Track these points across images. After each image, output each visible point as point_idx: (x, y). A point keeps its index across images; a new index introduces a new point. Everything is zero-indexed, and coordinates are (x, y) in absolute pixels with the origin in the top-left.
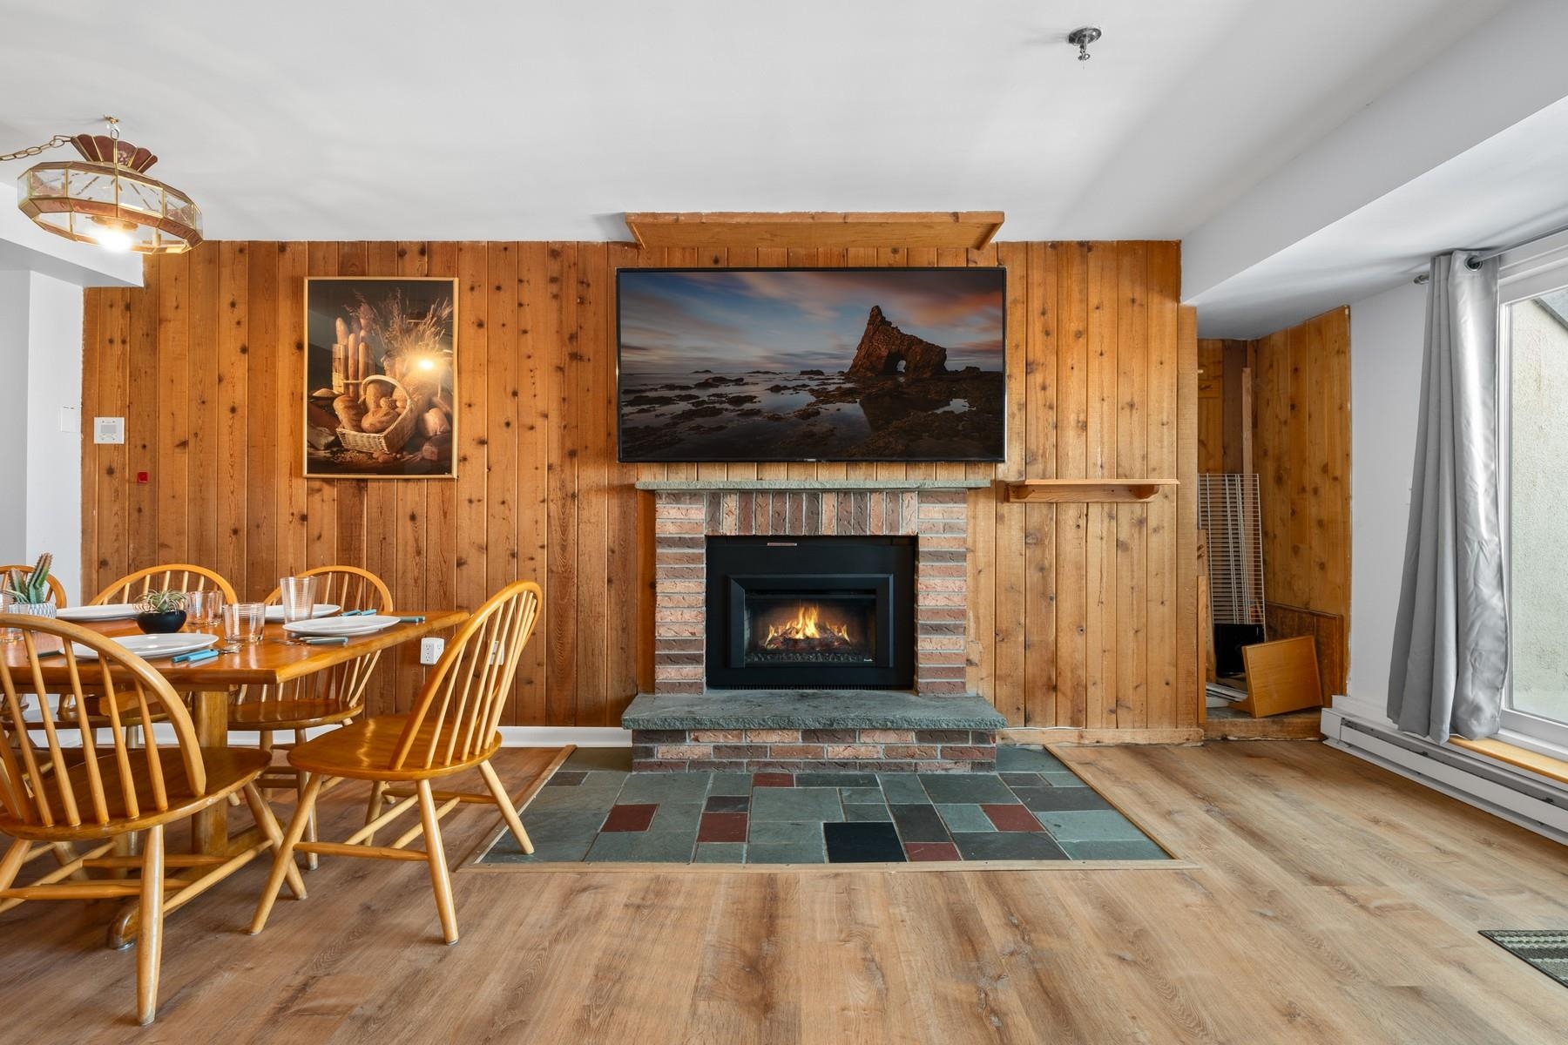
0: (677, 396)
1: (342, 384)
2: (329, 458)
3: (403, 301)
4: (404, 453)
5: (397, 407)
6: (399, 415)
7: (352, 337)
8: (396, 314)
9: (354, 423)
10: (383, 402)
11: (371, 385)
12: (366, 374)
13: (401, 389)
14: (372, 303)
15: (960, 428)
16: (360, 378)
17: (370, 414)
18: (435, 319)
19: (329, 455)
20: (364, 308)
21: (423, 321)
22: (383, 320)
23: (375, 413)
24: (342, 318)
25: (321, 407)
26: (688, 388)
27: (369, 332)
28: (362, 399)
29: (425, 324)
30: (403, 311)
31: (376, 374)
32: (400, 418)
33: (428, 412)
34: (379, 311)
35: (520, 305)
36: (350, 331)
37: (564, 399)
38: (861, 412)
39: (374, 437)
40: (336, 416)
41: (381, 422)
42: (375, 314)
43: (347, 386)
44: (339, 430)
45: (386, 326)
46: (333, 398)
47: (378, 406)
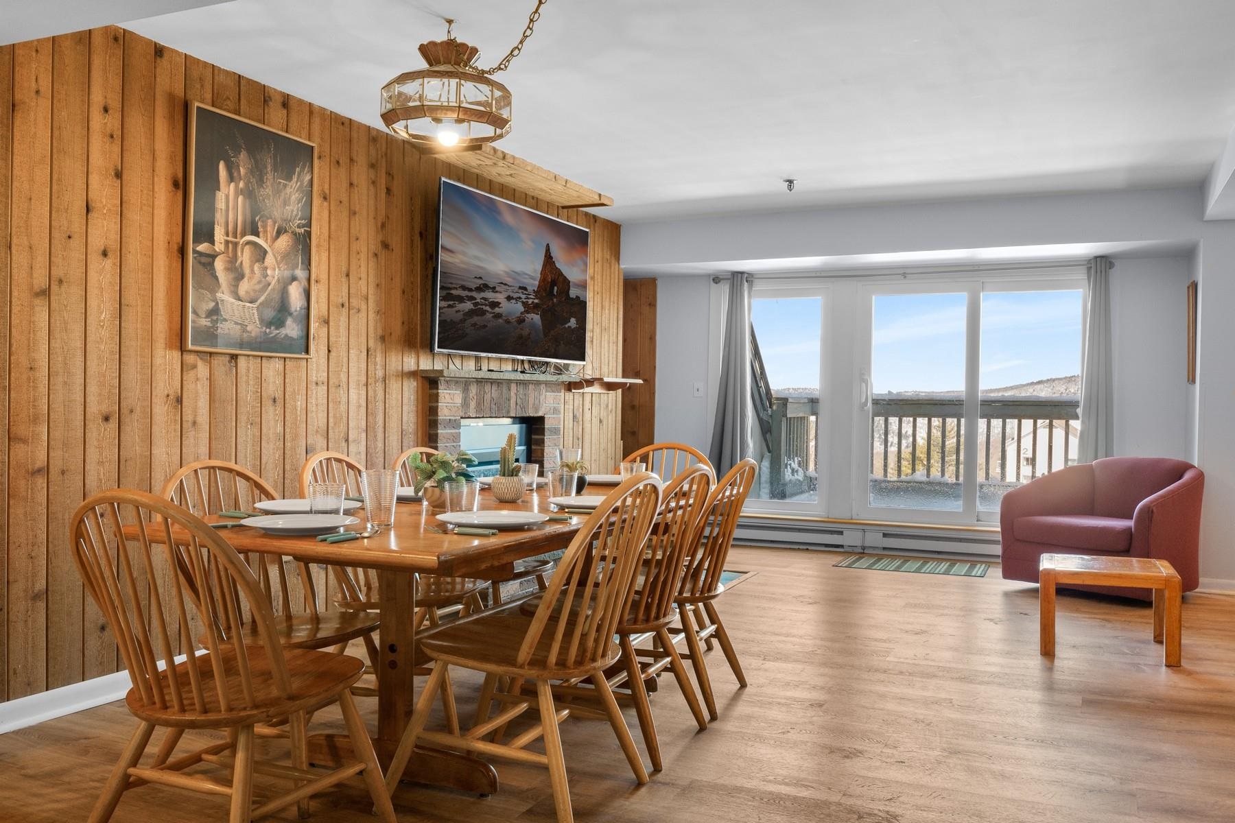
0: (467, 296)
1: (223, 241)
2: (209, 328)
3: (275, 156)
4: (273, 328)
5: (267, 275)
6: (269, 284)
7: (232, 185)
8: (269, 169)
9: (232, 288)
10: (256, 267)
11: (247, 247)
12: (244, 234)
13: (272, 256)
14: (251, 153)
15: (573, 339)
16: (238, 236)
17: (246, 279)
18: (299, 183)
19: (209, 324)
20: (243, 155)
21: (290, 184)
22: (258, 172)
23: (250, 278)
24: (224, 161)
25: (204, 265)
26: (470, 290)
27: (246, 185)
28: (239, 262)
29: (291, 188)
30: (275, 169)
31: (252, 235)
32: (270, 288)
33: (291, 284)
34: (256, 162)
35: (351, 184)
36: (231, 178)
37: (378, 285)
38: (539, 323)
39: (249, 307)
40: (216, 278)
41: (254, 291)
42: (252, 166)
43: (227, 242)
44: (219, 295)
45: (261, 182)
46: (213, 257)
47: (252, 271)
